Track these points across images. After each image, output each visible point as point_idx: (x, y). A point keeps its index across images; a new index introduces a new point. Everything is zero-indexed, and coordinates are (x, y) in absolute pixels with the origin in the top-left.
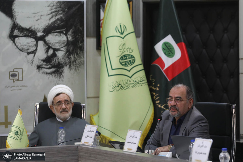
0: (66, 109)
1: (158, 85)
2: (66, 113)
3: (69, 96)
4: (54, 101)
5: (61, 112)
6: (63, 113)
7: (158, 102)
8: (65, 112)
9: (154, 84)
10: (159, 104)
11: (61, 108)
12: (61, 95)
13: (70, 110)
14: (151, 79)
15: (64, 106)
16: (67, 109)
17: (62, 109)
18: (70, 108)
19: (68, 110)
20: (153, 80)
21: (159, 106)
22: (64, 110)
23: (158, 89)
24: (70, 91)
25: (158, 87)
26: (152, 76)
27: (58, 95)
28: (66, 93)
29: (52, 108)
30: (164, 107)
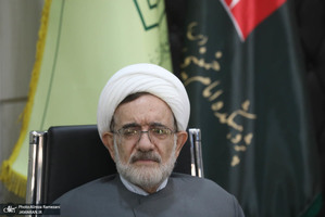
0: (151, 150)
1: (219, 55)
2: (150, 166)
3: (169, 108)
4: (116, 120)
5: (134, 160)
6: (139, 163)
7: (220, 105)
8: (148, 163)
9: (203, 50)
10: (221, 111)
11: (135, 146)
12: (142, 100)
13: (168, 156)
14: (193, 34)
15: (146, 142)
16: (156, 153)
17: (139, 150)
18: (169, 150)
19: (160, 157)
20: (201, 40)
21: (222, 118)
22: (144, 156)
23: (217, 67)
24: (178, 90)
25: (218, 60)
26: (193, 28)
27: (131, 97)
28: (161, 96)
29: (110, 140)
30: (234, 120)
